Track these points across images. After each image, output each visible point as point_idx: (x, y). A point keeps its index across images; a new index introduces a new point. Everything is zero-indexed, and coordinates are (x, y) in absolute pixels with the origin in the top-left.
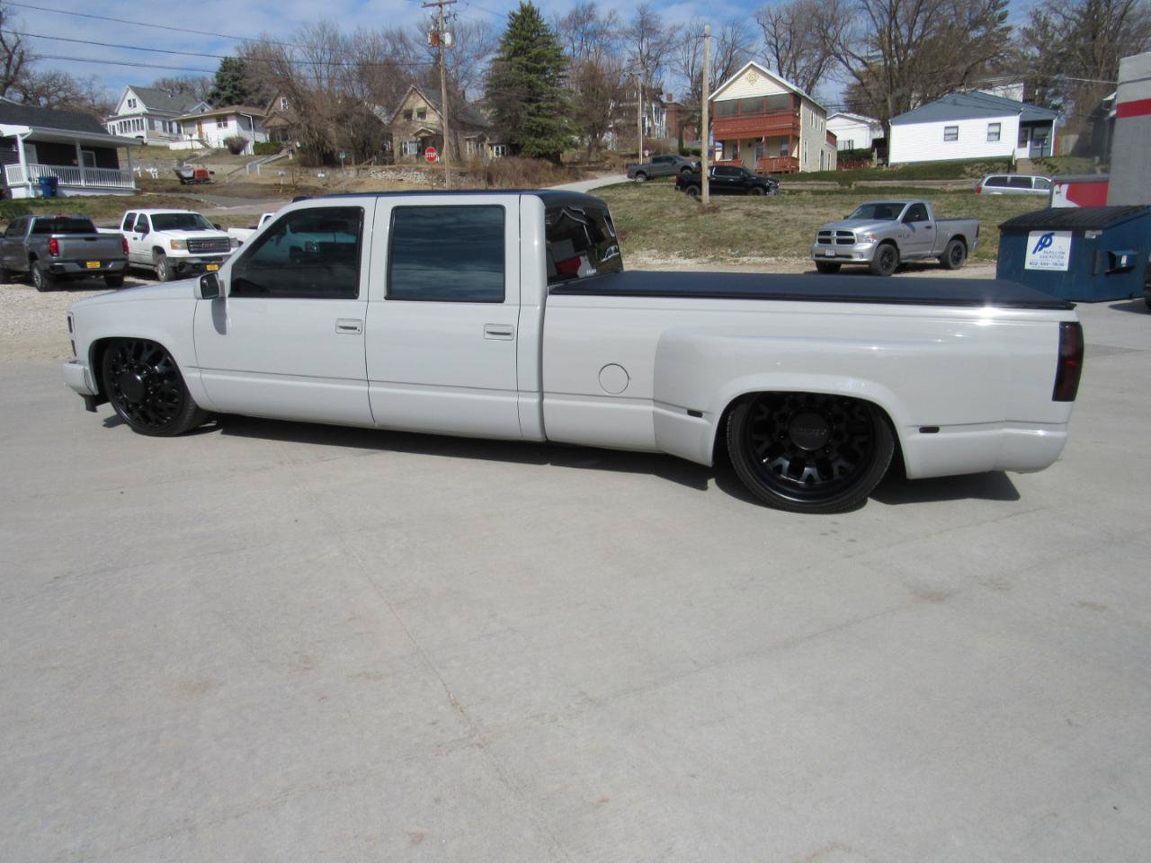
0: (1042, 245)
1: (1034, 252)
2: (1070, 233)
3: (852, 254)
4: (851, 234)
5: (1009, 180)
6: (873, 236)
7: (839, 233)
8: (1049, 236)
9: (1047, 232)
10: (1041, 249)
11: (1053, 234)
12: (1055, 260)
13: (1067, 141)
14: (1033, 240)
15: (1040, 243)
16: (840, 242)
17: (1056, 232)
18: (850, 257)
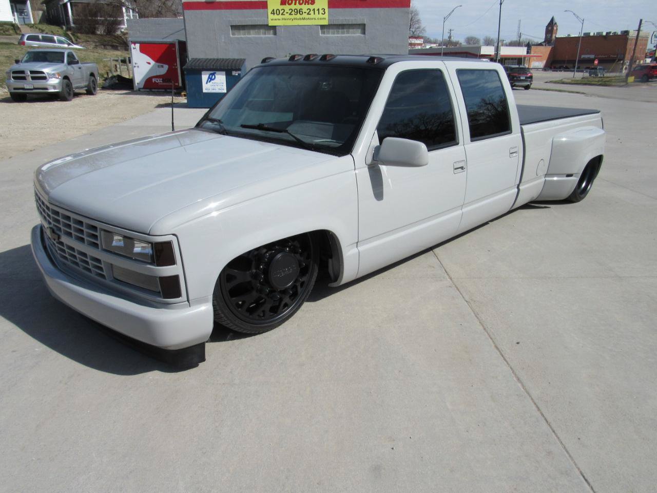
0: (210, 79)
1: (207, 83)
2: (224, 73)
3: (48, 87)
4: (42, 73)
5: (40, 37)
6: (59, 74)
7: (32, 72)
8: (213, 74)
9: (212, 72)
10: (209, 82)
11: (215, 73)
12: (219, 87)
13: (38, 15)
14: (205, 77)
15: (209, 78)
16: (33, 78)
17: (217, 72)
18: (47, 89)
